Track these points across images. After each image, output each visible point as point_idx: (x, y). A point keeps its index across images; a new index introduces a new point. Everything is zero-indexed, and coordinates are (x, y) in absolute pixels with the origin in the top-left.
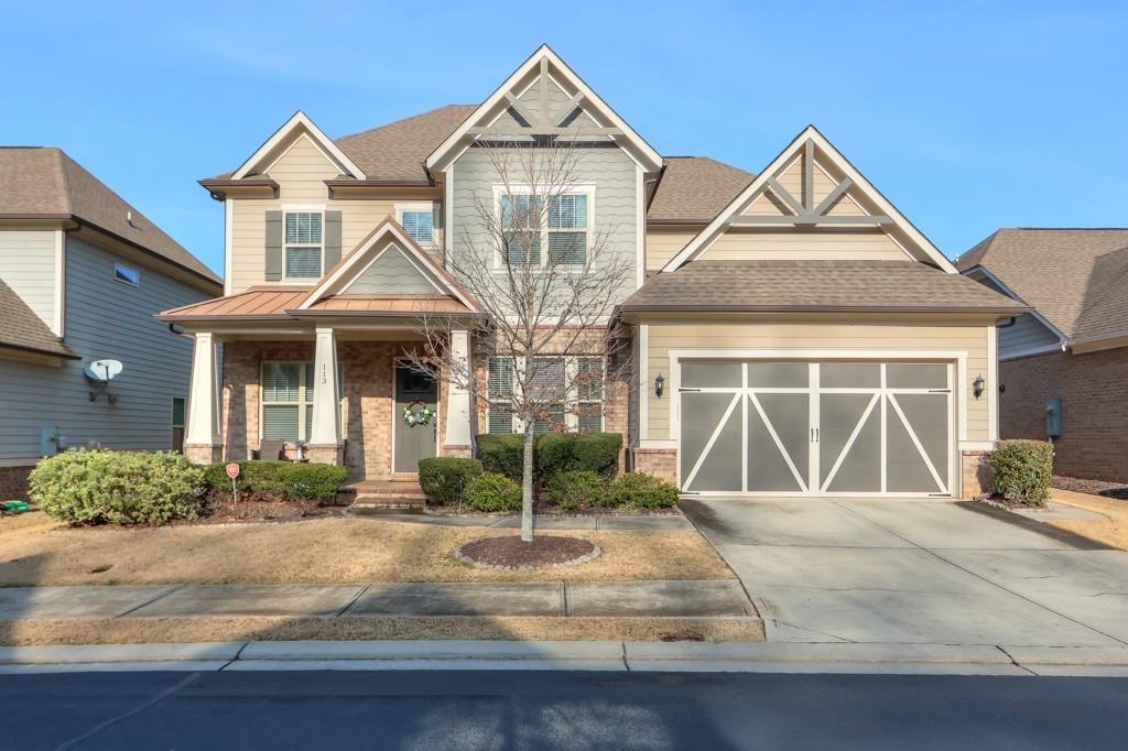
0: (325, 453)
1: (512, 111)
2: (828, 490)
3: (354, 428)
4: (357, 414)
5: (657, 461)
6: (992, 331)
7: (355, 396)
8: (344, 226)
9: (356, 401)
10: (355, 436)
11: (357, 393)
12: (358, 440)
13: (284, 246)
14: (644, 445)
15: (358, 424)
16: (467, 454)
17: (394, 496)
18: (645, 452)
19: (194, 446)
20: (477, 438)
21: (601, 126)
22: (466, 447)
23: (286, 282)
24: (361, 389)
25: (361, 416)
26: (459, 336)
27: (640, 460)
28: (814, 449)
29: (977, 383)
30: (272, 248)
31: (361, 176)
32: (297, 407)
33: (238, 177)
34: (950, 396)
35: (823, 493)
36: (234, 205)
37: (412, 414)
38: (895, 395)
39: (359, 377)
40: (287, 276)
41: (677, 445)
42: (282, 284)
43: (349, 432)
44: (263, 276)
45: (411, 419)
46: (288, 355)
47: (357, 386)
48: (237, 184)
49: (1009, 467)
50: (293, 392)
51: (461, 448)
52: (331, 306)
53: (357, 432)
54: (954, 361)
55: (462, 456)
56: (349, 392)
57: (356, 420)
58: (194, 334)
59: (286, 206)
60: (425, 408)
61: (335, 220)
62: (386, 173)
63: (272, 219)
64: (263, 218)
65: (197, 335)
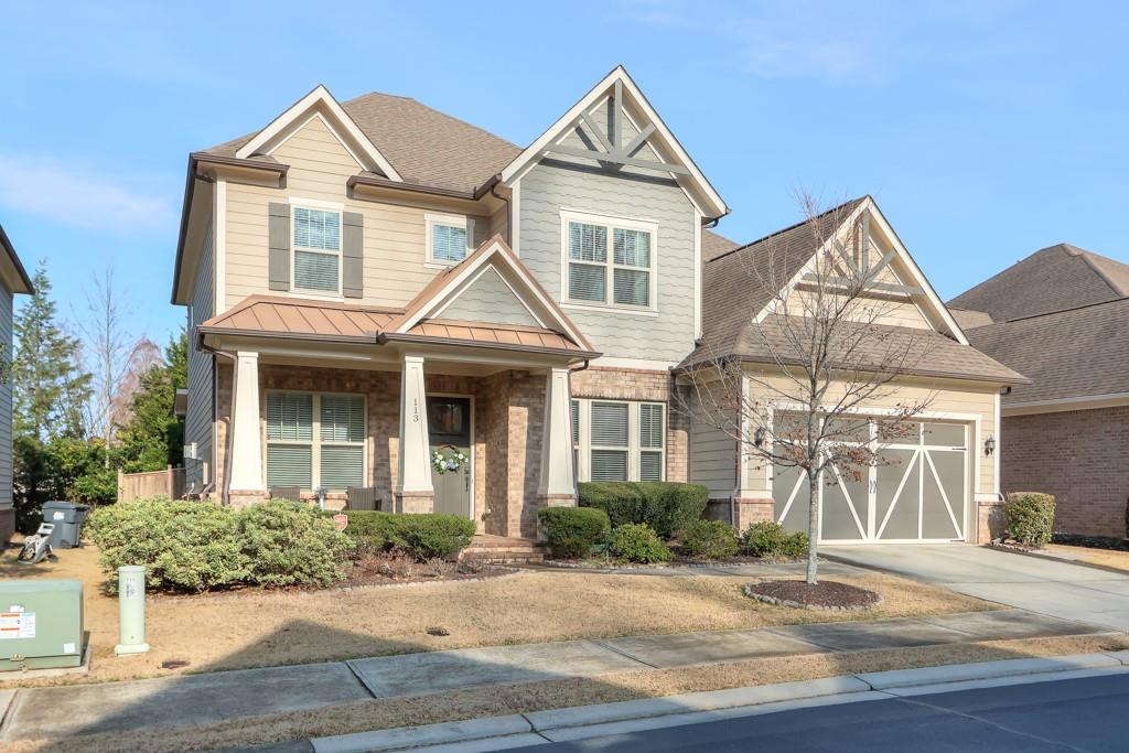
0: (420, 502)
1: (579, 130)
2: (881, 538)
3: (380, 473)
4: (384, 457)
5: (757, 511)
6: (997, 397)
7: (382, 436)
8: (366, 232)
9: (383, 442)
10: (381, 483)
11: (385, 433)
12: (385, 488)
13: (293, 248)
14: (745, 495)
15: (385, 469)
16: (571, 503)
17: (500, 550)
18: (748, 502)
19: (242, 493)
20: (579, 486)
21: (663, 162)
22: (571, 497)
23: (295, 293)
24: (388, 428)
25: (388, 460)
26: (560, 375)
27: (744, 510)
28: (872, 498)
29: (987, 443)
30: (278, 250)
31: (394, 177)
32: (310, 447)
33: (242, 154)
34: (966, 453)
35: (878, 541)
36: (227, 190)
37: (444, 459)
38: (930, 452)
39: (386, 414)
40: (297, 286)
41: (768, 495)
42: (291, 296)
43: (375, 479)
44: (266, 283)
45: (444, 465)
46: (300, 383)
47: (384, 424)
48: (241, 164)
49: (1025, 516)
50: (307, 429)
51: (565, 497)
52: (432, 332)
53: (382, 478)
54: (971, 423)
55: (566, 505)
56: (374, 431)
57: (383, 465)
58: (235, 353)
59: (295, 198)
60: (458, 453)
61: (354, 224)
62: (427, 177)
63: (279, 215)
64: (266, 211)
65: (239, 353)
